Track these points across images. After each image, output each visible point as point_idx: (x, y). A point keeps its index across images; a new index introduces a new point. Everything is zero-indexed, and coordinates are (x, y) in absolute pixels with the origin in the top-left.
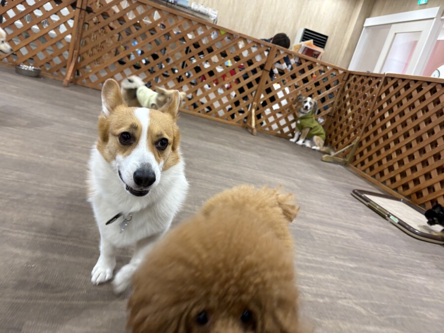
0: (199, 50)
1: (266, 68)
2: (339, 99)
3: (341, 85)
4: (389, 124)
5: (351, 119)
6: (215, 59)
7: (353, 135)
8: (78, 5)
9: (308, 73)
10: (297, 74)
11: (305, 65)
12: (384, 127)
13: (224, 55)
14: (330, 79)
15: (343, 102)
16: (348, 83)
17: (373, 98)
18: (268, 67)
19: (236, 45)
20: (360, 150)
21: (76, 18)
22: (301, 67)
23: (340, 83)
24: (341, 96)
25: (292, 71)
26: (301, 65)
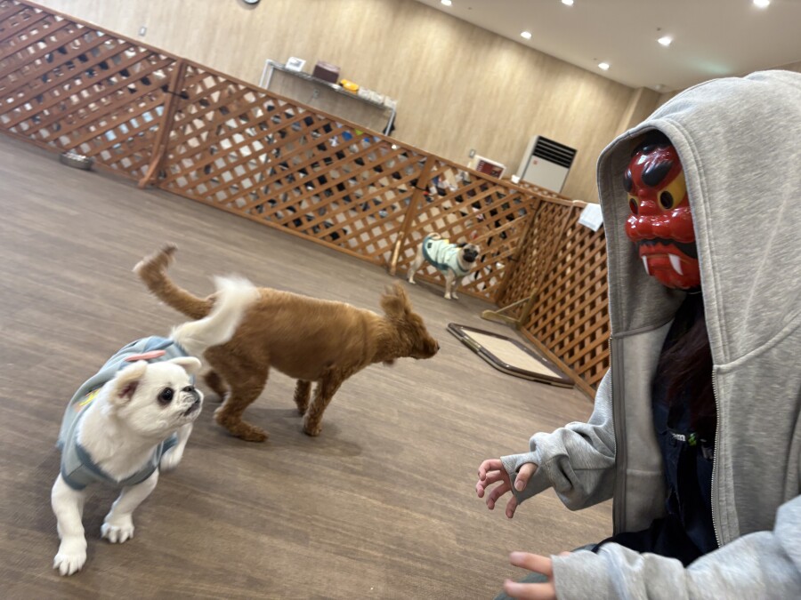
0: (326, 154)
1: (418, 185)
2: (527, 234)
3: (529, 216)
5: (534, 263)
8: (171, 88)
9: (480, 196)
10: (465, 196)
11: (475, 184)
14: (513, 204)
15: (530, 239)
16: (539, 213)
18: (422, 185)
21: (167, 104)
22: (469, 187)
23: (529, 213)
24: (529, 231)
25: (457, 191)
26: (470, 183)
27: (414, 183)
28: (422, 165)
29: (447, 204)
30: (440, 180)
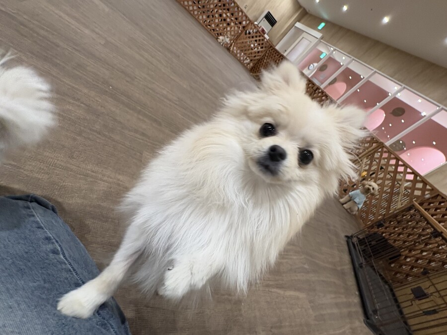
0: (224, 8)
6: (228, 14)
9: (258, 39)
10: (254, 37)
11: (258, 34)
13: (232, 14)
14: (264, 44)
15: (264, 56)
19: (238, 13)
22: (256, 35)
23: (267, 48)
27: (244, 27)
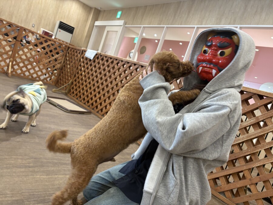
1: (17, 39)
2: (64, 60)
3: (65, 53)
4: (83, 73)
5: (69, 70)
7: (69, 78)
9: (45, 45)
10: (38, 44)
11: (42, 40)
12: (81, 75)
14: (58, 48)
15: (66, 61)
16: (68, 52)
17: (78, 59)
18: (19, 39)
20: (72, 86)
22: (40, 41)
24: (65, 58)
25: (35, 42)
26: (40, 39)
27: (15, 38)
28: (18, 31)
29: (31, 47)
30: (27, 37)
